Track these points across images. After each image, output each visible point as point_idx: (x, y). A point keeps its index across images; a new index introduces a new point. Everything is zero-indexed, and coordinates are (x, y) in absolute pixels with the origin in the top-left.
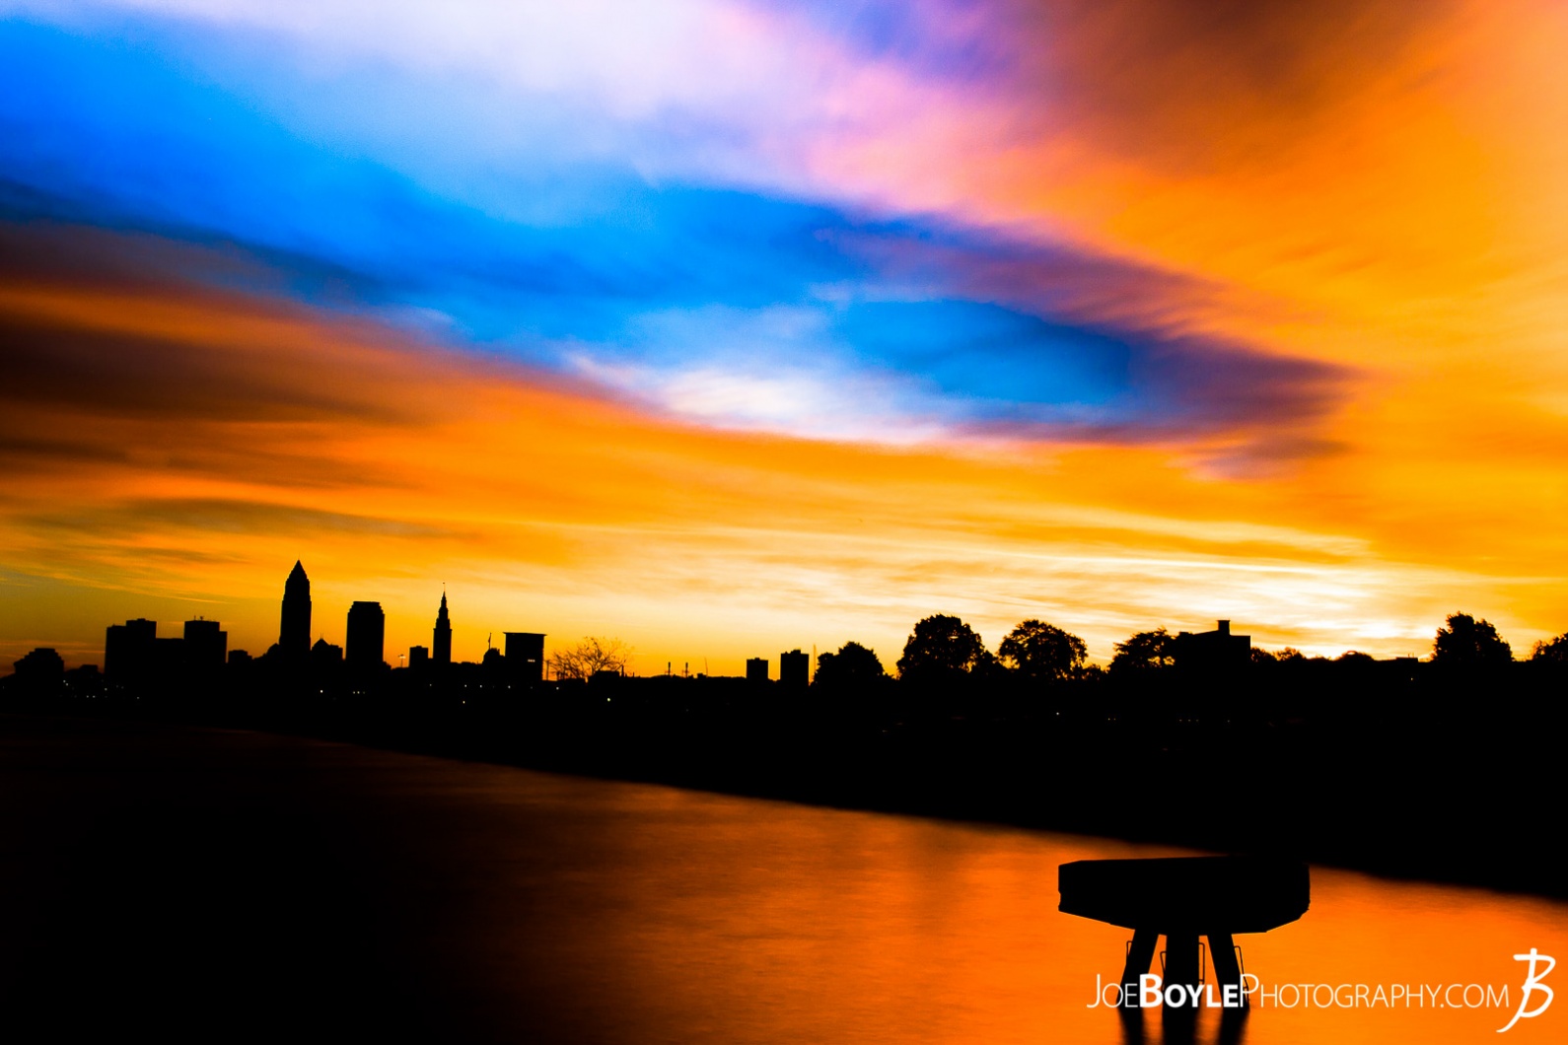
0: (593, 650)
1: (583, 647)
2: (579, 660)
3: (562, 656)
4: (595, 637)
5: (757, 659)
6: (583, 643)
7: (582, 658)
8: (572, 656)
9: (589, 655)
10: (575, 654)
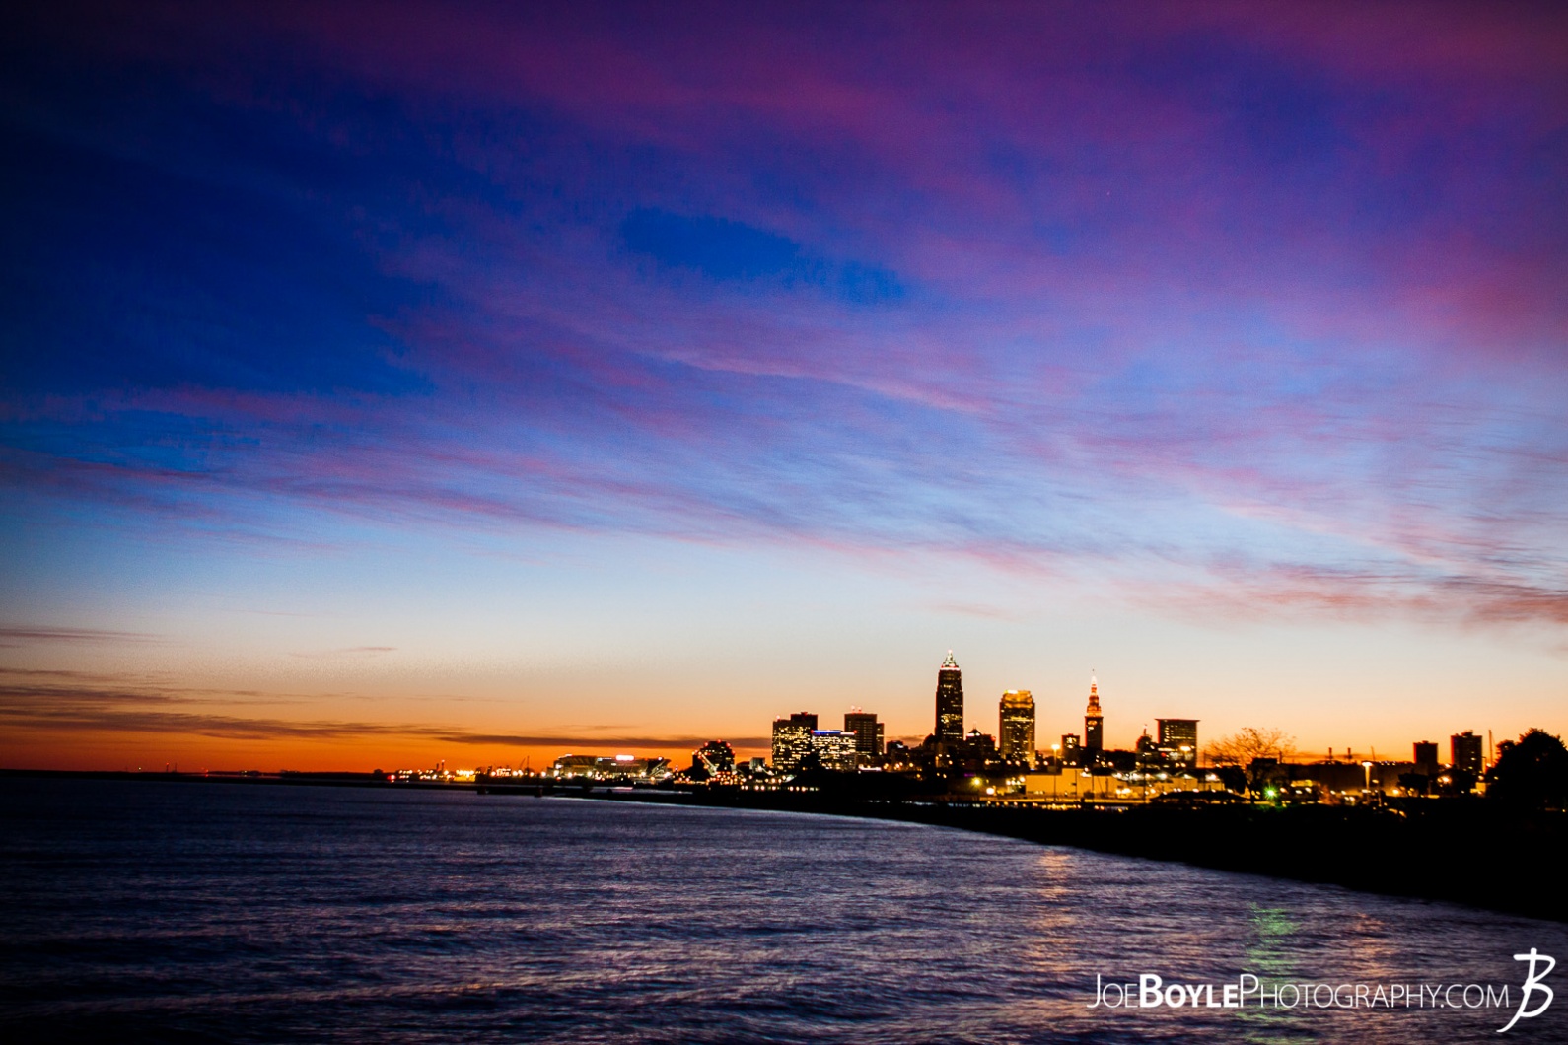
0: (1252, 741)
1: (1241, 738)
2: (1238, 751)
3: (1220, 748)
4: (1254, 727)
5: (1426, 743)
6: (1241, 733)
7: (1241, 750)
8: (1231, 747)
9: (1248, 746)
10: (1234, 746)
